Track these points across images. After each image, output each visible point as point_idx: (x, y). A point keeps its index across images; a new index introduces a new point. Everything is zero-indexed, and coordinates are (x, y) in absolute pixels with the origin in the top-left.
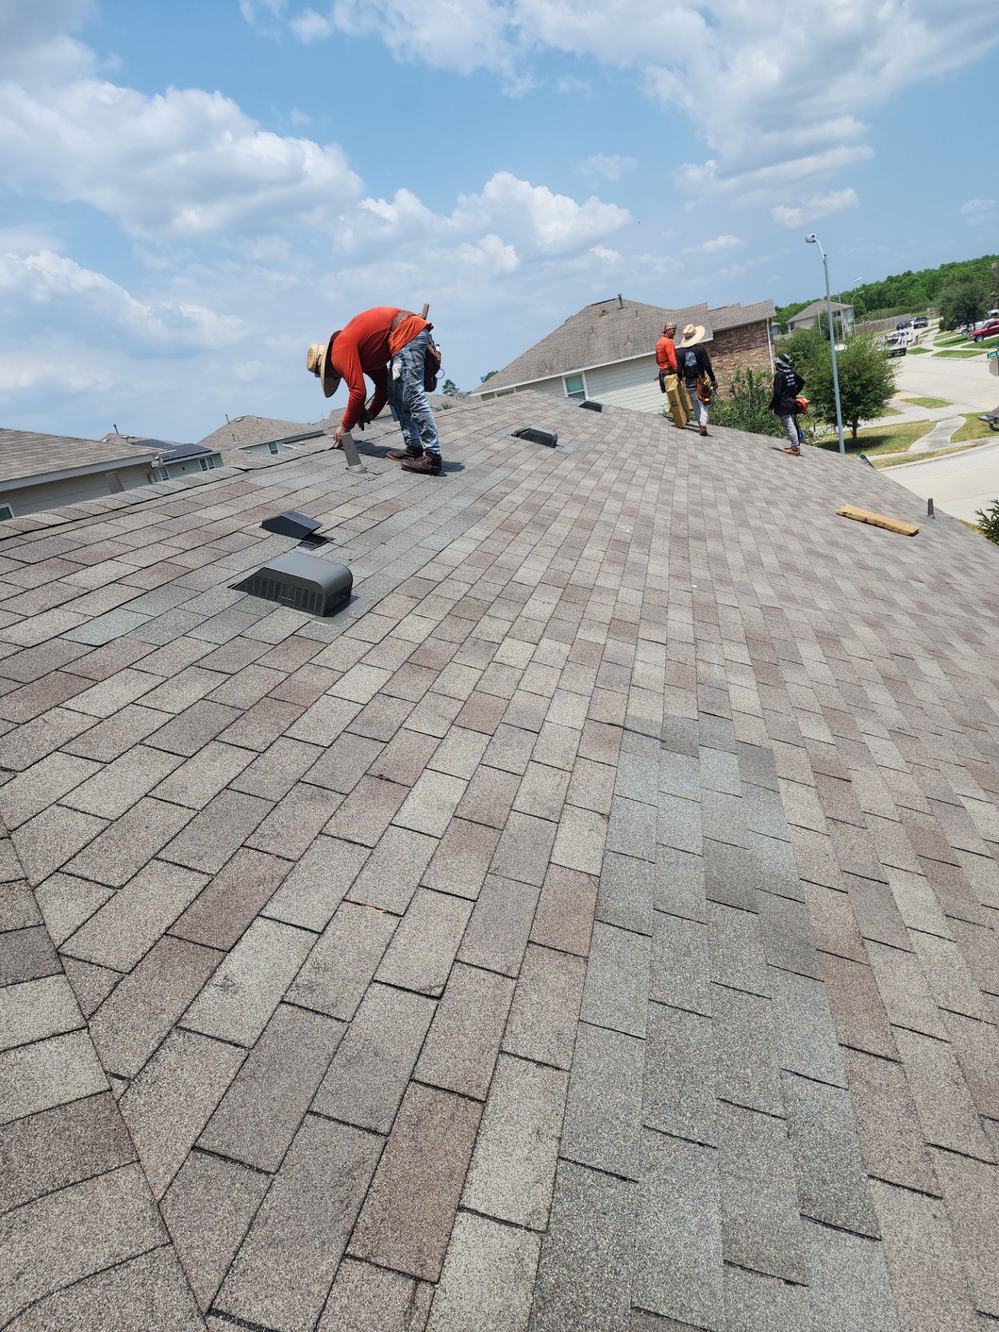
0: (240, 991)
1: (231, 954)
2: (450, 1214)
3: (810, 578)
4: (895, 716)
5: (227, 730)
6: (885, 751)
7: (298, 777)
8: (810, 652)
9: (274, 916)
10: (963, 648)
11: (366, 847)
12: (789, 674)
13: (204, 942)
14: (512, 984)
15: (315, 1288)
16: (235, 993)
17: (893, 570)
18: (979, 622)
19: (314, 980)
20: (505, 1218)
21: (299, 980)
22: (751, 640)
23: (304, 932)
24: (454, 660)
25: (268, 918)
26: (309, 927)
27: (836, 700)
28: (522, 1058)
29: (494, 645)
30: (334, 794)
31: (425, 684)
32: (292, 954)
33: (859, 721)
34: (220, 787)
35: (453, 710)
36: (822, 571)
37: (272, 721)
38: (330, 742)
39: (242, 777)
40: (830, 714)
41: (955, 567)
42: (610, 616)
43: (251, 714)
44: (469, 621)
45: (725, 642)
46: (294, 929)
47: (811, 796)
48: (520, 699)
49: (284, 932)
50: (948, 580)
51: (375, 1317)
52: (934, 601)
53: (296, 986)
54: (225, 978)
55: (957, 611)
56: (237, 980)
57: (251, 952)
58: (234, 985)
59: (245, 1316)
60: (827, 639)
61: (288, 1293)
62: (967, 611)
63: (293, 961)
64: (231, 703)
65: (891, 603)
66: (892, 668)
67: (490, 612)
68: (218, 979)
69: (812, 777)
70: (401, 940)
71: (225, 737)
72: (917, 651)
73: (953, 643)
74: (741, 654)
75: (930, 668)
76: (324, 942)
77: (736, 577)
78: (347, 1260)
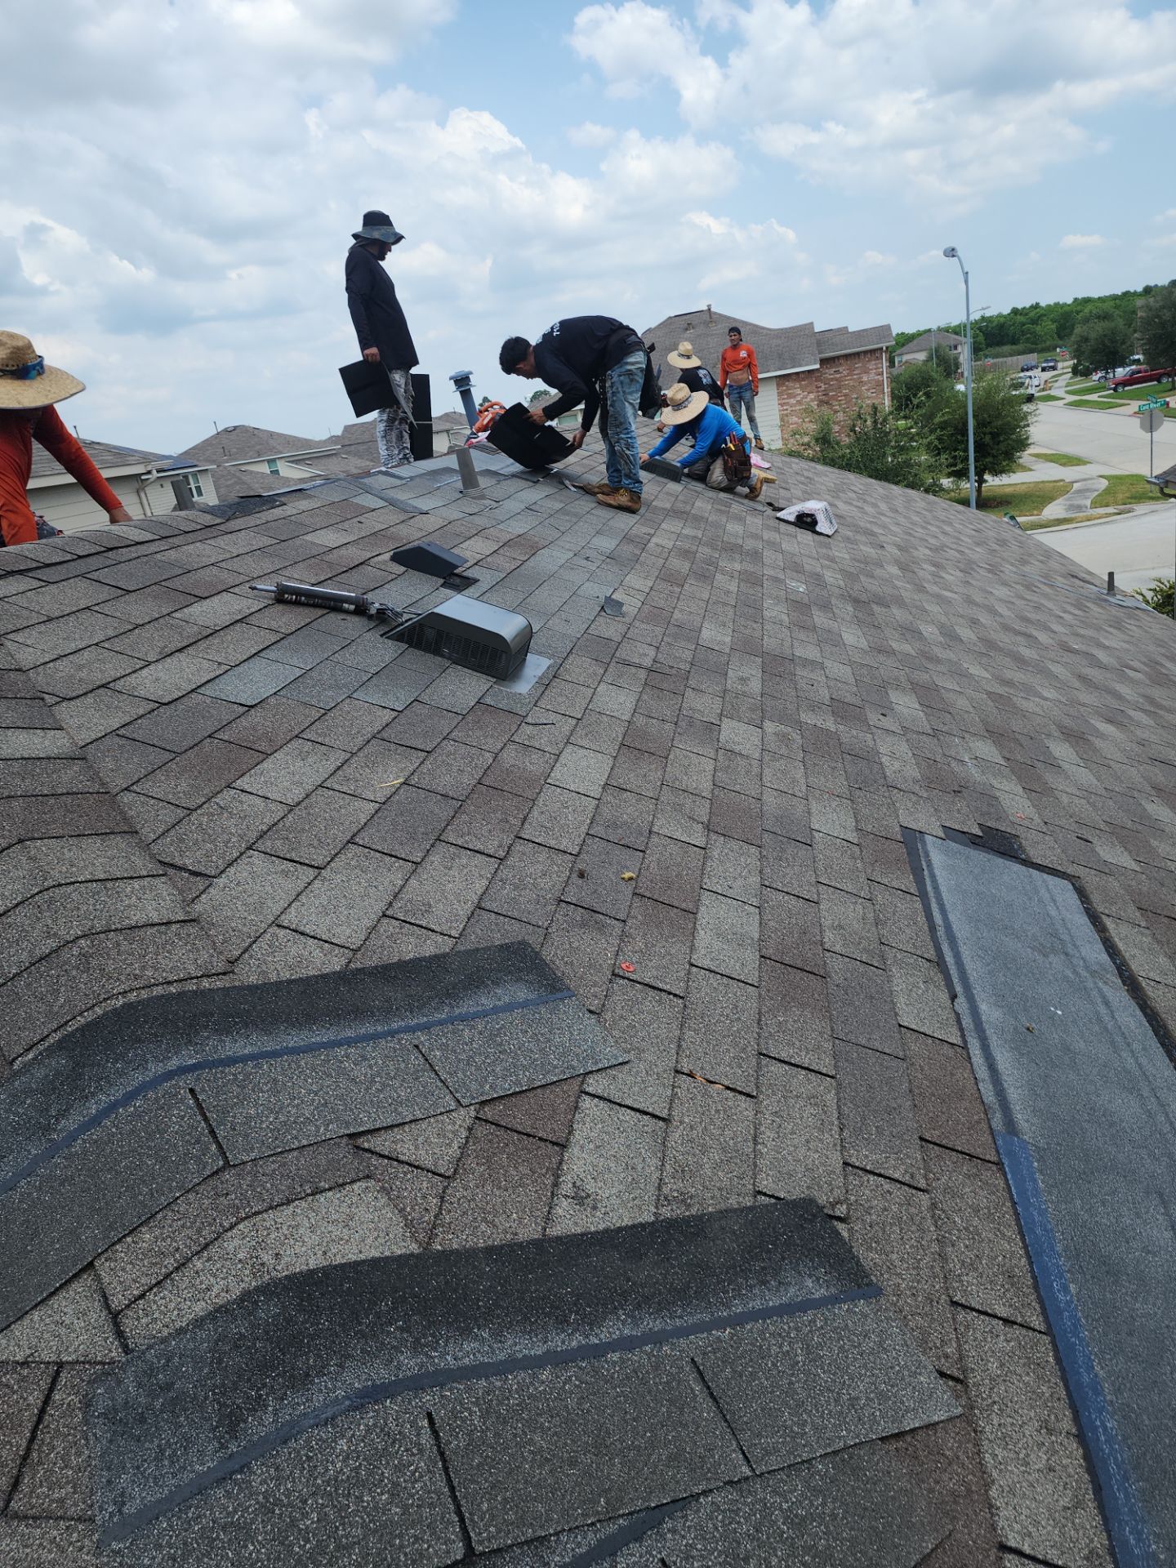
0: (599, 1205)
1: (570, 1147)
3: (1020, 661)
7: (557, 894)
8: (1062, 751)
9: (601, 1092)
11: (675, 995)
12: (1052, 778)
16: (595, 1208)
22: (996, 735)
23: (645, 1117)
24: (676, 744)
25: (595, 1096)
26: (649, 1110)
27: (1117, 814)
29: (713, 727)
32: (642, 1151)
35: (701, 809)
36: (1027, 653)
38: (577, 849)
40: (1118, 831)
41: (1163, 655)
42: (828, 696)
44: (673, 695)
45: (967, 736)
46: (631, 1112)
48: (770, 798)
49: (621, 1117)
50: (1165, 671)
54: (575, 1186)
56: (591, 1187)
58: (588, 1196)
60: (1074, 736)
63: (648, 1161)
65: (1118, 696)
66: (1158, 775)
67: (691, 683)
68: (567, 1187)
74: (986, 749)
76: (675, 1133)
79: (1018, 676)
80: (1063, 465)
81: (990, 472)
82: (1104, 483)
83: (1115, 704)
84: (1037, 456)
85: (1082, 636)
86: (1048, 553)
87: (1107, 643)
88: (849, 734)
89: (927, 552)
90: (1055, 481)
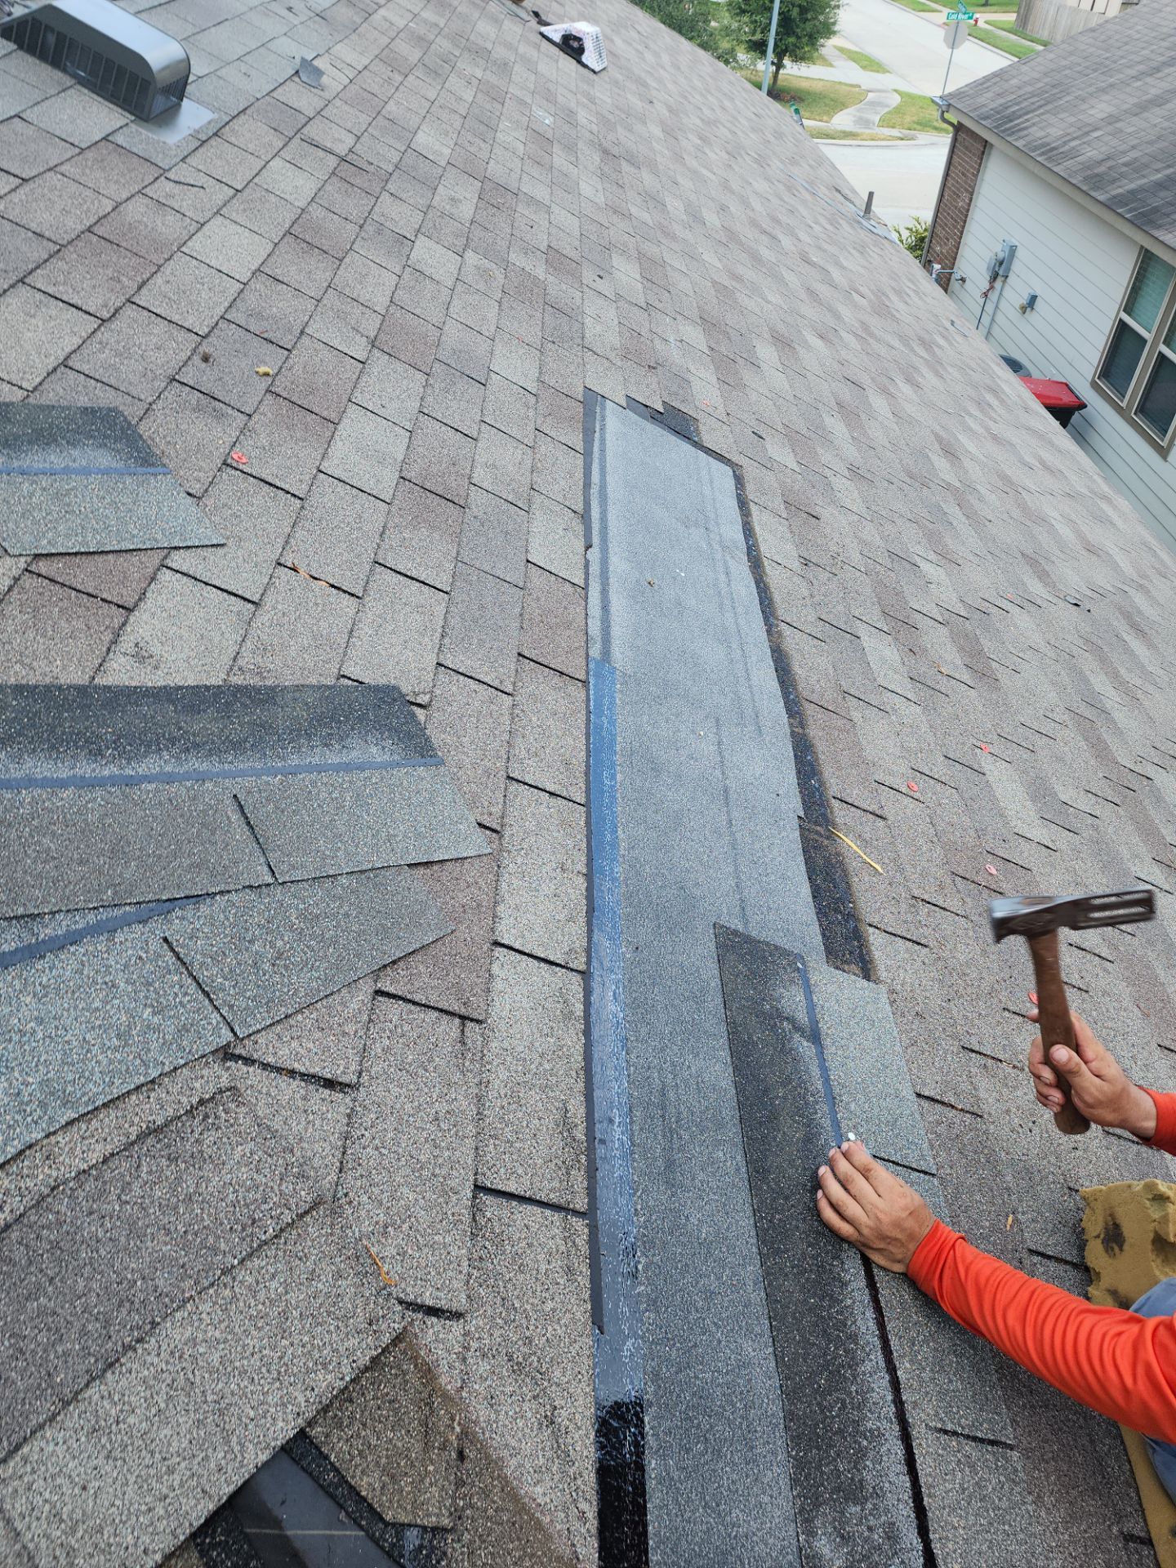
0: (162, 666)
1: (136, 613)
2: (485, 948)
5: (38, 271)
7: (170, 372)
9: (184, 569)
11: (294, 495)
13: (90, 591)
14: (508, 700)
15: (350, 1028)
16: (156, 668)
19: (261, 664)
20: (542, 956)
21: (240, 662)
22: (708, 324)
23: (232, 598)
24: (355, 247)
25: (177, 571)
26: (240, 593)
27: (796, 420)
28: (531, 786)
29: (406, 241)
30: (230, 411)
31: (323, 276)
32: (224, 627)
33: (820, 451)
34: (51, 362)
35: (371, 326)
37: (109, 272)
38: (207, 330)
39: (85, 351)
40: (792, 437)
42: (545, 244)
43: (70, 254)
45: (679, 317)
46: (219, 592)
47: (783, 529)
48: (452, 332)
49: (205, 594)
53: (240, 669)
54: (137, 645)
56: (156, 649)
57: (164, 615)
58: (152, 656)
59: (271, 1060)
60: (782, 342)
61: (318, 1035)
63: (227, 635)
64: (33, 226)
65: (837, 316)
66: (846, 394)
67: (391, 187)
68: (127, 643)
69: (782, 507)
70: (365, 630)
71: (38, 280)
72: (865, 380)
74: (694, 335)
75: (878, 402)
76: (263, 618)
78: (380, 998)
79: (749, 274)
80: (864, 68)
81: (790, 56)
82: (896, 100)
83: (832, 322)
84: (841, 50)
85: (825, 251)
86: (821, 161)
87: (845, 264)
88: (559, 288)
89: (698, 122)
90: (852, 86)
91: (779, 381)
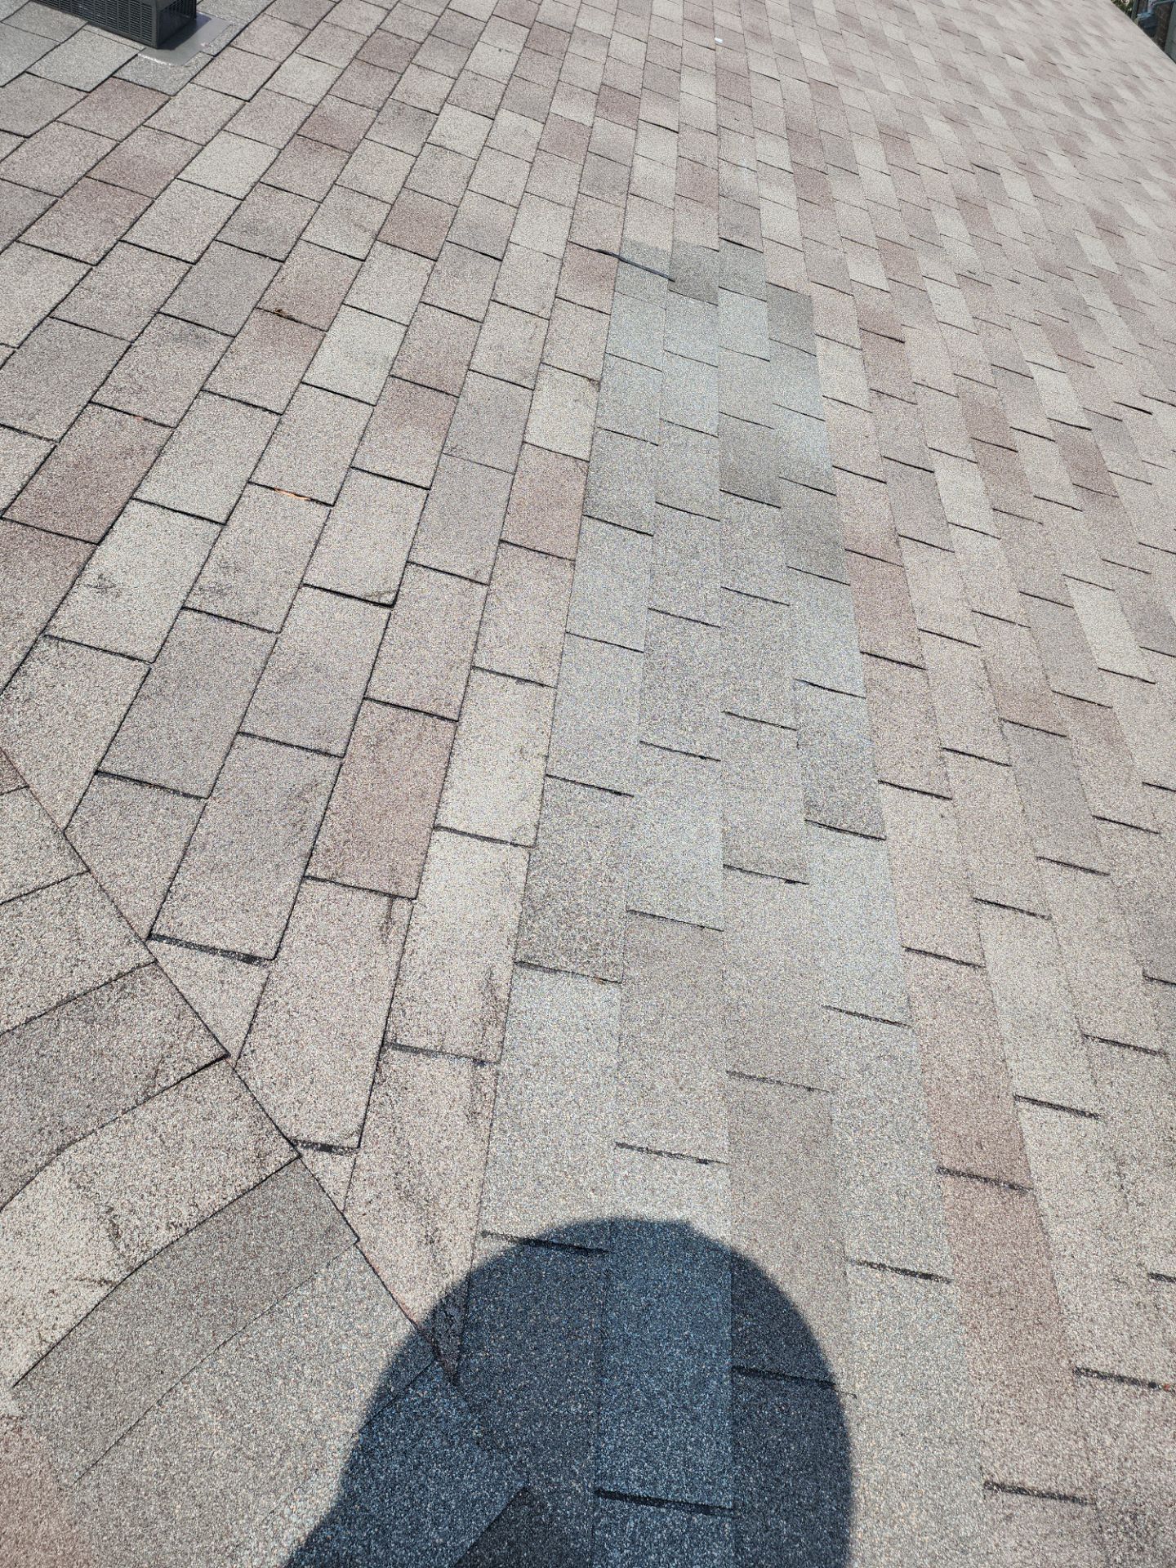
0: (124, 593)
1: (102, 546)
2: (424, 833)
3: (877, 40)
4: (965, 254)
5: (33, 227)
6: (950, 302)
7: (156, 305)
8: (869, 155)
9: (154, 499)
10: (1061, 162)
11: (271, 412)
12: (840, 188)
13: (60, 531)
14: (482, 590)
15: (274, 910)
16: (118, 596)
17: (987, 39)
18: (1085, 126)
19: (223, 582)
20: (487, 835)
21: (202, 582)
22: (794, 134)
23: (199, 521)
24: (369, 136)
25: (146, 502)
26: (206, 516)
27: (896, 229)
28: (498, 674)
29: (430, 115)
30: (213, 335)
31: (328, 172)
32: (188, 550)
33: (922, 260)
34: (39, 315)
35: (376, 216)
36: (893, 33)
37: (103, 215)
38: (196, 256)
39: (72, 299)
40: (887, 249)
41: (1067, 40)
42: (599, 81)
43: (66, 204)
44: (387, 73)
45: (758, 134)
46: (186, 517)
47: (853, 360)
48: (472, 206)
49: (171, 521)
50: (1055, 60)
51: (348, 933)
52: (1032, 89)
53: (200, 589)
54: (100, 577)
55: (1059, 107)
56: (119, 579)
57: (131, 545)
58: (114, 586)
59: (193, 939)
60: (894, 138)
61: (242, 916)
62: (1071, 108)
63: (190, 558)
64: (32, 183)
65: (978, 89)
66: (971, 185)
67: (419, 59)
68: (90, 576)
69: (857, 336)
70: (333, 535)
71: (32, 237)
72: (1003, 162)
73: (1050, 154)
74: (777, 153)
75: (1017, 187)
76: (229, 536)
77: (777, 30)
78: (308, 881)
83: (969, 98)
91: (882, 186)
